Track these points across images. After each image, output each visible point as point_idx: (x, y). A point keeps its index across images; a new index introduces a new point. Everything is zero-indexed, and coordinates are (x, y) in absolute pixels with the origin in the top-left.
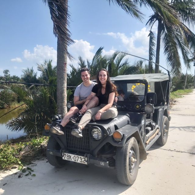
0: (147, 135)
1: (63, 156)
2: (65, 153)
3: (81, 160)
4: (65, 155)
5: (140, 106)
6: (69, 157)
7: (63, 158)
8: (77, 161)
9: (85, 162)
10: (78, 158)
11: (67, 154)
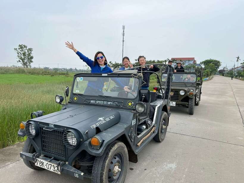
0: (139, 136)
1: (36, 162)
2: (37, 159)
3: (54, 168)
4: (38, 161)
5: (133, 103)
6: (42, 163)
7: (36, 164)
8: (49, 168)
9: (58, 171)
10: (50, 165)
11: (39, 160)
